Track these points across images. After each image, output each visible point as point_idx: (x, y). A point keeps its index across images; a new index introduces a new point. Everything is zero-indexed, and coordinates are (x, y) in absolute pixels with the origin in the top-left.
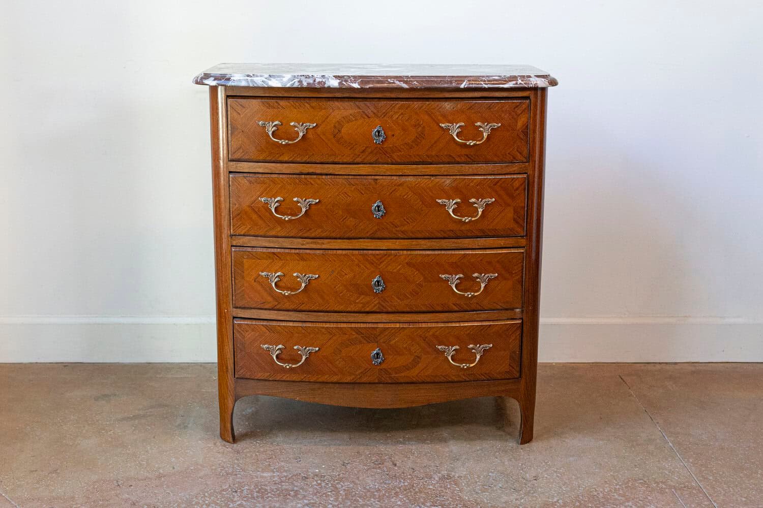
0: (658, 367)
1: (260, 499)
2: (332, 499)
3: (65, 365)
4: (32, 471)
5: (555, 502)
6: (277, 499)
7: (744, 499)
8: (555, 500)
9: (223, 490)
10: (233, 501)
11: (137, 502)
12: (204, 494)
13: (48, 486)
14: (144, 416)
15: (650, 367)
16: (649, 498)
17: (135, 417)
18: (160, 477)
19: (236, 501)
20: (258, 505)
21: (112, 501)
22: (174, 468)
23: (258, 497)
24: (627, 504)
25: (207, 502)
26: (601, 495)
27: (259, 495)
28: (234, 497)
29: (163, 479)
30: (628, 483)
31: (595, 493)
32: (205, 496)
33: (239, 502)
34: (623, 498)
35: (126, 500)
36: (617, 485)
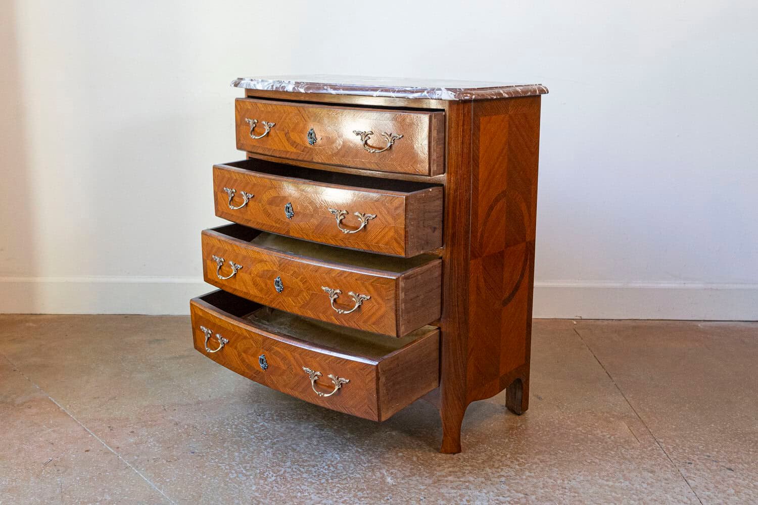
0: (606, 323)
1: (279, 421)
2: (337, 422)
3: (126, 316)
4: (95, 398)
5: (519, 427)
6: (293, 421)
7: (674, 426)
8: (519, 425)
9: (249, 414)
10: (256, 423)
11: (179, 423)
12: (233, 417)
13: (108, 409)
14: (188, 356)
15: (599, 323)
16: (596, 424)
17: (181, 357)
18: (198, 403)
19: (259, 423)
20: (277, 426)
21: (159, 422)
22: (210, 396)
23: (277, 419)
24: (578, 429)
25: (235, 423)
26: (557, 421)
27: (278, 418)
28: (258, 419)
29: (201, 405)
30: (579, 412)
31: (552, 420)
32: (234, 419)
33: (262, 424)
34: (575, 425)
35: (170, 421)
36: (570, 413)
